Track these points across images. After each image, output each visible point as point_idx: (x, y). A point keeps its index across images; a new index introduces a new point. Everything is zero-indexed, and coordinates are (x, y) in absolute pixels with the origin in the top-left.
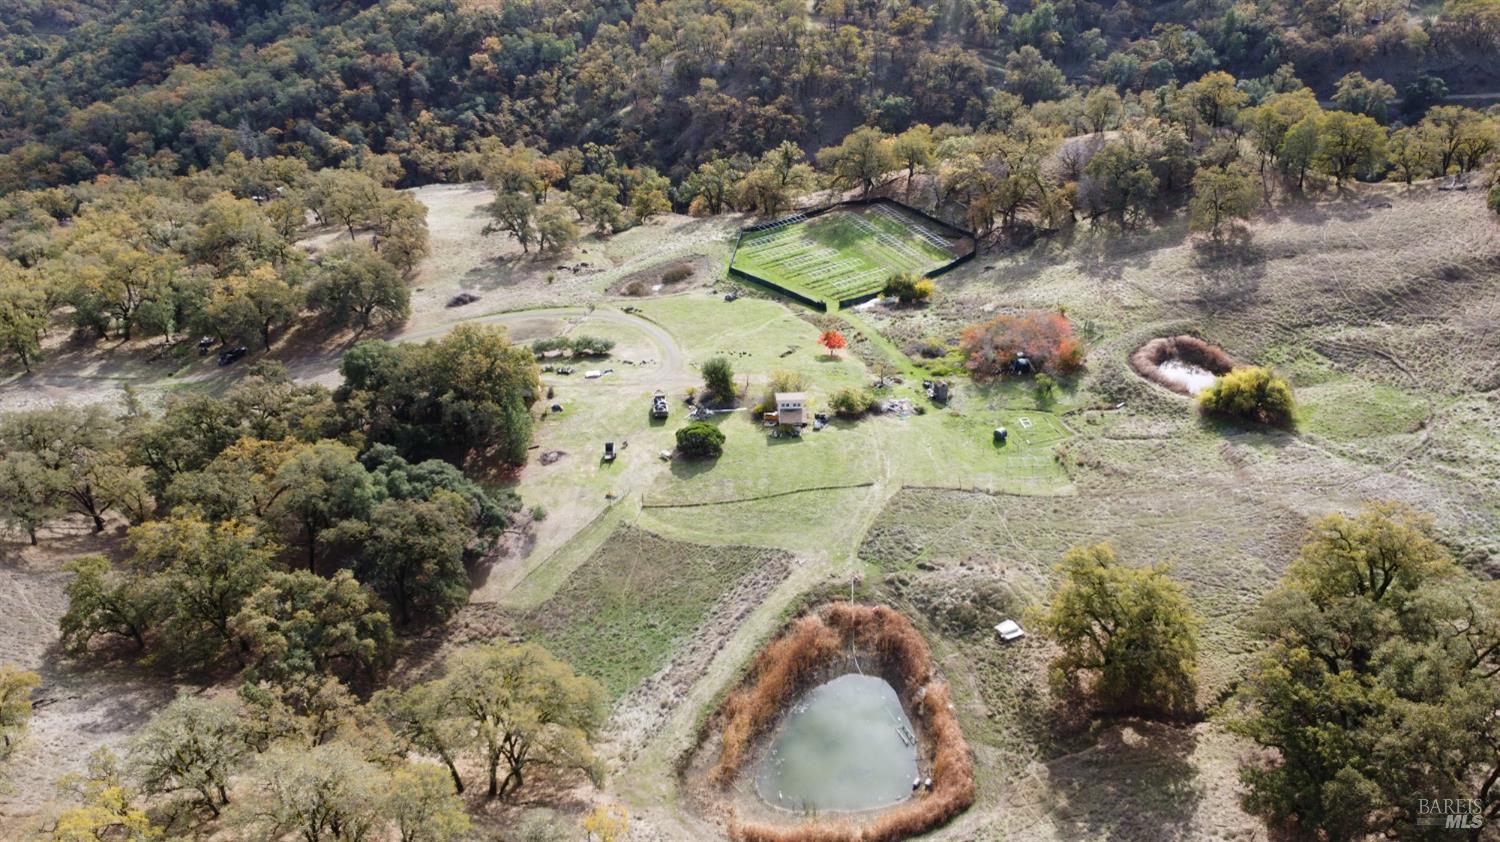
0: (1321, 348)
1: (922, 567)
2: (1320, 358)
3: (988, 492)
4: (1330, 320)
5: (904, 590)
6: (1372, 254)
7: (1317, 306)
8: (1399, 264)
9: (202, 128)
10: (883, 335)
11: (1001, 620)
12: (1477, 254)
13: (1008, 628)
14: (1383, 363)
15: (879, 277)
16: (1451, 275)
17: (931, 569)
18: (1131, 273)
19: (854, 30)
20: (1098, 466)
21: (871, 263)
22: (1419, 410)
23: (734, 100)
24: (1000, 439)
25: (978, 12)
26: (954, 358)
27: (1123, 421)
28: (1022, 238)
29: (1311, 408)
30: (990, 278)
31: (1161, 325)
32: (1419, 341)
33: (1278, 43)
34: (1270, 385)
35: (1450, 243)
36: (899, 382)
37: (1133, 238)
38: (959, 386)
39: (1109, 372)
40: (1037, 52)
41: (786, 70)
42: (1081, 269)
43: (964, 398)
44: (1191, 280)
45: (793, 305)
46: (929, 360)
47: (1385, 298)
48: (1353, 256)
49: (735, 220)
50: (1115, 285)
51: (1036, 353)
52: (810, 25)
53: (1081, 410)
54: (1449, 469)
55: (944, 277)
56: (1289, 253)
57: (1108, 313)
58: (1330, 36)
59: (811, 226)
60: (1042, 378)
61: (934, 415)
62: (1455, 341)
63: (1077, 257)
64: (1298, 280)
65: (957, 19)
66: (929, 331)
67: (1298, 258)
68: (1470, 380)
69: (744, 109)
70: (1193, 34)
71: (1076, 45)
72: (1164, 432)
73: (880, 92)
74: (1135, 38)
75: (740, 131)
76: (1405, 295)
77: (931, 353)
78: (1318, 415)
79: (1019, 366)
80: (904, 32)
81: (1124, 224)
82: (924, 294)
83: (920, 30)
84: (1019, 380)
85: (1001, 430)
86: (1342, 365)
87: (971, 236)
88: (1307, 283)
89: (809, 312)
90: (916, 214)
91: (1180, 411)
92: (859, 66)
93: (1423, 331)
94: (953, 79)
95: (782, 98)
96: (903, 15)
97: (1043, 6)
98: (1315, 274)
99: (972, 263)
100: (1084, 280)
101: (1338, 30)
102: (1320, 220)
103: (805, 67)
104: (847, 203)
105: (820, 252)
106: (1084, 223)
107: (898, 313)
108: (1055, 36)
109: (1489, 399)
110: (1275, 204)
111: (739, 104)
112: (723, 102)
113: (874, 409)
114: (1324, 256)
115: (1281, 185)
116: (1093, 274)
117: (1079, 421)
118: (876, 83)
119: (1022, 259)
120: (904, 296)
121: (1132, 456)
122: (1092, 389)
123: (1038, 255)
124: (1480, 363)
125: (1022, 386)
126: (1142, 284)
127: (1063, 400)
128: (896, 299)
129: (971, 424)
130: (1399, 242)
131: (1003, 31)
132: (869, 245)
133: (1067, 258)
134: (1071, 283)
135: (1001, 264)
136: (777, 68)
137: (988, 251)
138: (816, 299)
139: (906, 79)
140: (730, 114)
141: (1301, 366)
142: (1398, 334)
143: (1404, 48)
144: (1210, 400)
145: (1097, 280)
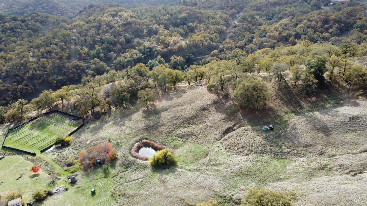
0: (179, 136)
2: (179, 139)
4: (179, 127)
6: (185, 107)
7: (175, 124)
8: (192, 108)
10: (54, 161)
12: (208, 103)
14: (194, 137)
15: (54, 138)
16: (204, 109)
18: (127, 123)
19: (45, 60)
20: (124, 195)
21: (52, 134)
22: (205, 150)
23: (8, 85)
24: (93, 193)
25: (81, 51)
26: (77, 165)
27: (132, 175)
28: (97, 116)
29: (179, 156)
30: (89, 132)
31: (137, 138)
32: (201, 129)
33: (156, 51)
34: (167, 154)
35: (202, 101)
36: (59, 179)
37: (127, 112)
38: (80, 176)
39: (124, 158)
40: (98, 60)
41: (25, 73)
42: (114, 124)
43: (82, 179)
44: (143, 122)
45: (24, 155)
46: (69, 168)
47: (191, 118)
48: (181, 108)
49: (7, 126)
50: (124, 127)
51: (102, 158)
52: (31, 59)
53: (118, 174)
54: (217, 168)
55: (75, 134)
56: (165, 109)
57: (123, 137)
58: (167, 48)
59: (33, 123)
60: (104, 166)
61: (72, 189)
62: (209, 127)
63: (113, 120)
64: (169, 117)
65: (76, 53)
66: (69, 156)
67: (168, 110)
68: (215, 138)
69: (12, 87)
70: (136, 50)
71: (108, 56)
72: (142, 176)
73: (56, 76)
74: (123, 53)
75: (12, 94)
76: (195, 117)
77: (70, 165)
78: (181, 158)
79: (98, 163)
80: (60, 58)
81: (124, 107)
82: (68, 142)
83: (64, 58)
84: (98, 167)
85: (93, 190)
86: (185, 140)
87: (82, 118)
88: (172, 118)
89: (30, 157)
90: (65, 114)
91: (145, 167)
92: (48, 70)
93: (201, 126)
94: (76, 69)
95: (24, 82)
96: (59, 54)
97: (98, 48)
98: (173, 115)
99: (83, 127)
100: (115, 127)
101: (168, 46)
102: (171, 99)
103: (31, 72)
104: (44, 114)
105: (35, 133)
106: (113, 109)
107: (60, 151)
108: (102, 55)
109: (220, 143)
110: (160, 96)
111: (10, 86)
112: (5, 86)
113: (50, 194)
114: (175, 109)
115: (161, 90)
116: (117, 125)
117: (118, 178)
118: (54, 74)
119: (98, 123)
120: (62, 144)
121: (134, 188)
122: (120, 165)
123: (102, 121)
124: (216, 132)
125: (99, 170)
126: (131, 126)
127: (113, 171)
128: (59, 145)
129: (84, 189)
130: (191, 102)
131: (89, 55)
132: (52, 127)
133: (110, 121)
134: (112, 129)
135: (92, 126)
136: (22, 74)
137: (88, 122)
138: (32, 151)
139: (63, 71)
140: (8, 89)
141: (175, 143)
142: (196, 128)
143: (183, 48)
144: (153, 162)
145: (118, 127)
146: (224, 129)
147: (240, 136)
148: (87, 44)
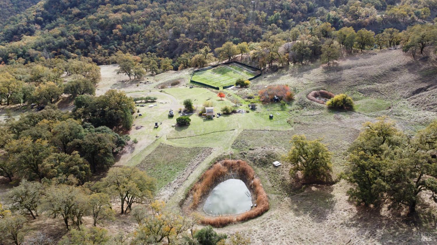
0: (360, 91)
1: (250, 149)
2: (360, 94)
3: (268, 130)
4: (362, 84)
5: (245, 155)
6: (372, 66)
7: (358, 80)
8: (380, 68)
9: (33, 52)
10: (236, 94)
11: (274, 161)
12: (401, 64)
13: (276, 163)
14: (377, 93)
15: (234, 81)
16: (394, 70)
17: (253, 150)
18: (305, 75)
19: (224, 20)
20: (300, 123)
21: (232, 77)
22: (389, 104)
23: (190, 40)
24: (271, 118)
25: (259, 15)
26: (257, 98)
27: (306, 112)
28: (275, 69)
29: (358, 106)
30: (266, 80)
31: (315, 88)
32: (387, 87)
33: (342, 22)
34: (347, 99)
35: (393, 62)
36: (241, 105)
37: (305, 68)
38: (259, 106)
39: (301, 100)
40: (276, 25)
41: (205, 31)
42: (291, 76)
43: (260, 108)
44: (323, 76)
45: (209, 89)
46: (249, 100)
47: (377, 77)
48: (367, 67)
49: (192, 69)
50: (301, 79)
51: (280, 95)
52: (211, 19)
53: (294, 110)
54: (398, 117)
55: (252, 80)
56: (349, 68)
57: (300, 86)
58: (356, 20)
59: (214, 70)
60: (282, 101)
61: (252, 113)
62: (397, 86)
63: (290, 73)
64: (352, 74)
65: (253, 18)
66: (249, 92)
67: (352, 69)
68: (402, 96)
69: (193, 42)
70: (319, 20)
71: (286, 24)
72: (318, 113)
73: (232, 37)
74: (303, 21)
75: (192, 48)
76: (382, 76)
77: (250, 98)
78: (361, 107)
79: (275, 100)
80: (238, 21)
81: (303, 64)
82: (247, 84)
83: (242, 20)
84: (276, 103)
85: (271, 115)
86: (366, 95)
87: (260, 70)
88: (355, 75)
89: (214, 90)
90: (244, 65)
91: (322, 108)
92: (226, 30)
93: (388, 85)
94: (253, 34)
95: (204, 39)
96: (238, 16)
97: (277, 13)
98: (357, 72)
99: (260, 77)
100: (293, 78)
101: (358, 18)
102: (357, 59)
103: (210, 30)
104: (224, 64)
105: (217, 76)
106: (291, 65)
107: (240, 89)
108: (281, 21)
109: (407, 100)
110: (344, 57)
111: (192, 41)
112: (187, 40)
113: (234, 112)
114: (359, 68)
115: (346, 51)
116: (295, 76)
117: (294, 112)
118: (231, 35)
119: (275, 75)
120: (241, 84)
121: (309, 120)
122: (296, 104)
123: (279, 73)
124: (404, 91)
125: (277, 105)
126: (309, 78)
127: (289, 107)
128: (239, 86)
129: (263, 115)
130: (379, 63)
131: (266, 21)
132: (231, 73)
133: (287, 74)
134: (289, 80)
135: (269, 76)
136: (202, 31)
137: (265, 73)
138: (216, 87)
139: (239, 33)
140: (189, 43)
141: (354, 96)
142: (381, 86)
143: (376, 22)
144: (330, 104)
145: (296, 78)
146: (414, 89)
147: (433, 95)
148: (265, 10)
